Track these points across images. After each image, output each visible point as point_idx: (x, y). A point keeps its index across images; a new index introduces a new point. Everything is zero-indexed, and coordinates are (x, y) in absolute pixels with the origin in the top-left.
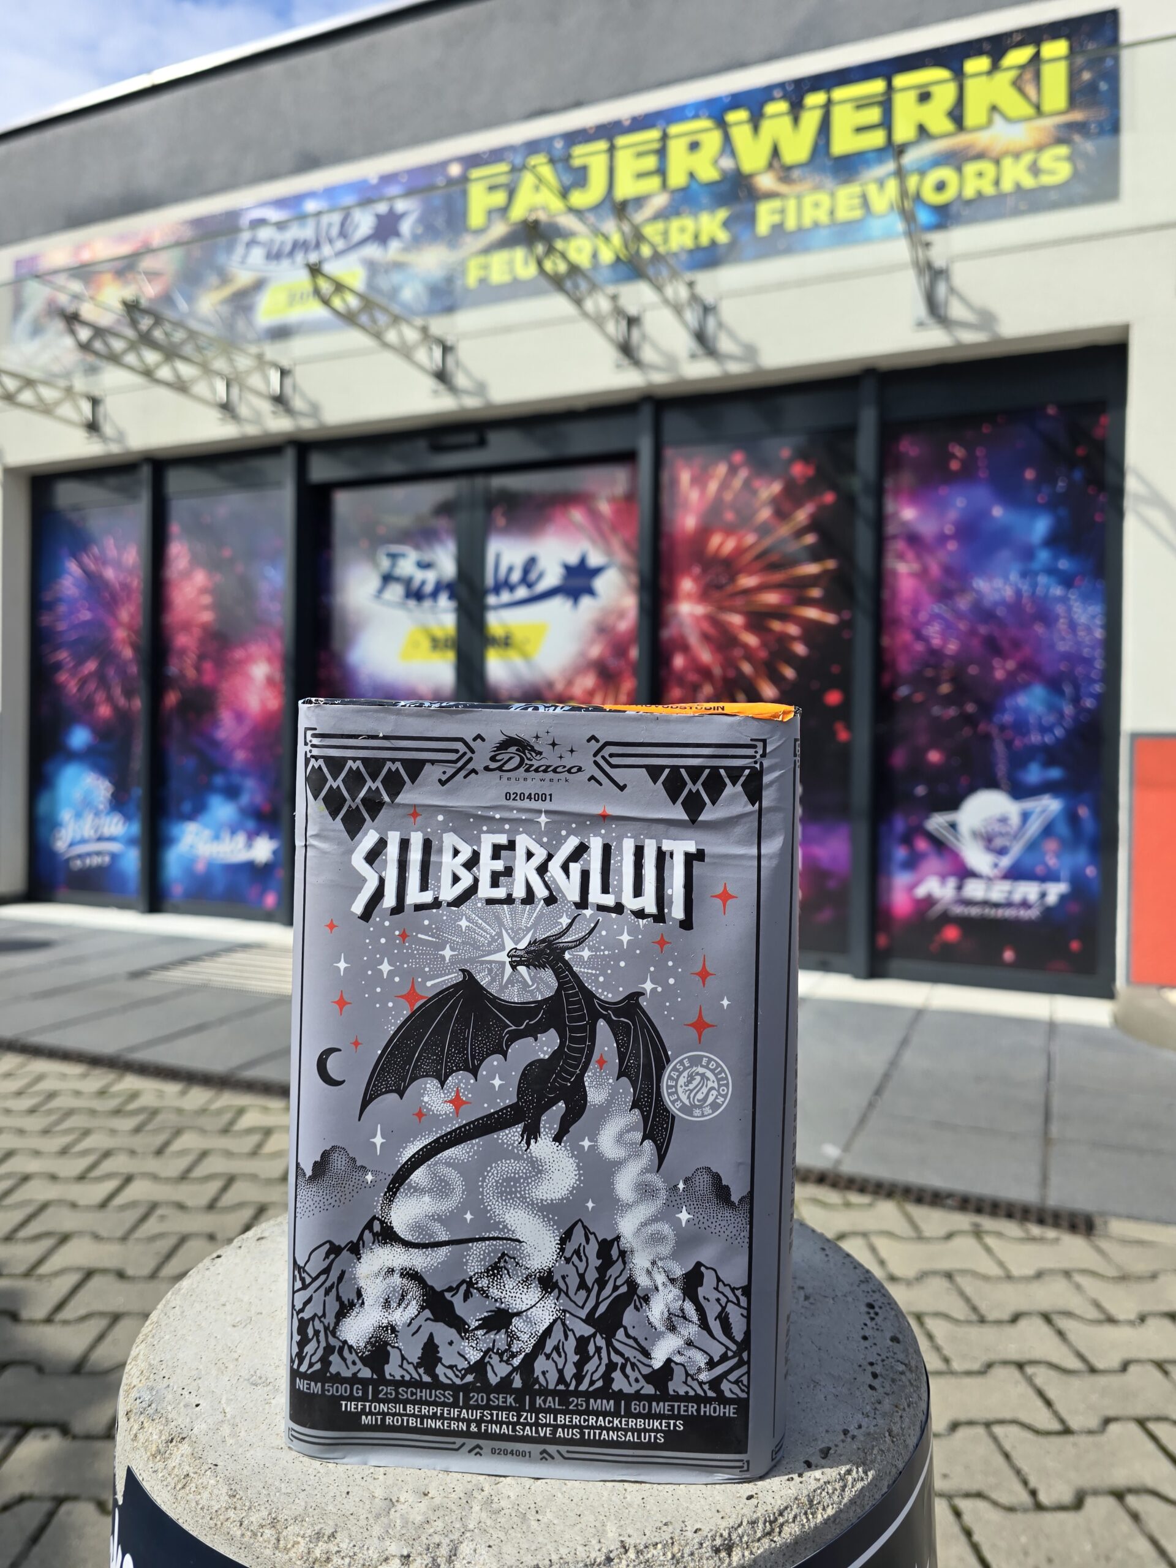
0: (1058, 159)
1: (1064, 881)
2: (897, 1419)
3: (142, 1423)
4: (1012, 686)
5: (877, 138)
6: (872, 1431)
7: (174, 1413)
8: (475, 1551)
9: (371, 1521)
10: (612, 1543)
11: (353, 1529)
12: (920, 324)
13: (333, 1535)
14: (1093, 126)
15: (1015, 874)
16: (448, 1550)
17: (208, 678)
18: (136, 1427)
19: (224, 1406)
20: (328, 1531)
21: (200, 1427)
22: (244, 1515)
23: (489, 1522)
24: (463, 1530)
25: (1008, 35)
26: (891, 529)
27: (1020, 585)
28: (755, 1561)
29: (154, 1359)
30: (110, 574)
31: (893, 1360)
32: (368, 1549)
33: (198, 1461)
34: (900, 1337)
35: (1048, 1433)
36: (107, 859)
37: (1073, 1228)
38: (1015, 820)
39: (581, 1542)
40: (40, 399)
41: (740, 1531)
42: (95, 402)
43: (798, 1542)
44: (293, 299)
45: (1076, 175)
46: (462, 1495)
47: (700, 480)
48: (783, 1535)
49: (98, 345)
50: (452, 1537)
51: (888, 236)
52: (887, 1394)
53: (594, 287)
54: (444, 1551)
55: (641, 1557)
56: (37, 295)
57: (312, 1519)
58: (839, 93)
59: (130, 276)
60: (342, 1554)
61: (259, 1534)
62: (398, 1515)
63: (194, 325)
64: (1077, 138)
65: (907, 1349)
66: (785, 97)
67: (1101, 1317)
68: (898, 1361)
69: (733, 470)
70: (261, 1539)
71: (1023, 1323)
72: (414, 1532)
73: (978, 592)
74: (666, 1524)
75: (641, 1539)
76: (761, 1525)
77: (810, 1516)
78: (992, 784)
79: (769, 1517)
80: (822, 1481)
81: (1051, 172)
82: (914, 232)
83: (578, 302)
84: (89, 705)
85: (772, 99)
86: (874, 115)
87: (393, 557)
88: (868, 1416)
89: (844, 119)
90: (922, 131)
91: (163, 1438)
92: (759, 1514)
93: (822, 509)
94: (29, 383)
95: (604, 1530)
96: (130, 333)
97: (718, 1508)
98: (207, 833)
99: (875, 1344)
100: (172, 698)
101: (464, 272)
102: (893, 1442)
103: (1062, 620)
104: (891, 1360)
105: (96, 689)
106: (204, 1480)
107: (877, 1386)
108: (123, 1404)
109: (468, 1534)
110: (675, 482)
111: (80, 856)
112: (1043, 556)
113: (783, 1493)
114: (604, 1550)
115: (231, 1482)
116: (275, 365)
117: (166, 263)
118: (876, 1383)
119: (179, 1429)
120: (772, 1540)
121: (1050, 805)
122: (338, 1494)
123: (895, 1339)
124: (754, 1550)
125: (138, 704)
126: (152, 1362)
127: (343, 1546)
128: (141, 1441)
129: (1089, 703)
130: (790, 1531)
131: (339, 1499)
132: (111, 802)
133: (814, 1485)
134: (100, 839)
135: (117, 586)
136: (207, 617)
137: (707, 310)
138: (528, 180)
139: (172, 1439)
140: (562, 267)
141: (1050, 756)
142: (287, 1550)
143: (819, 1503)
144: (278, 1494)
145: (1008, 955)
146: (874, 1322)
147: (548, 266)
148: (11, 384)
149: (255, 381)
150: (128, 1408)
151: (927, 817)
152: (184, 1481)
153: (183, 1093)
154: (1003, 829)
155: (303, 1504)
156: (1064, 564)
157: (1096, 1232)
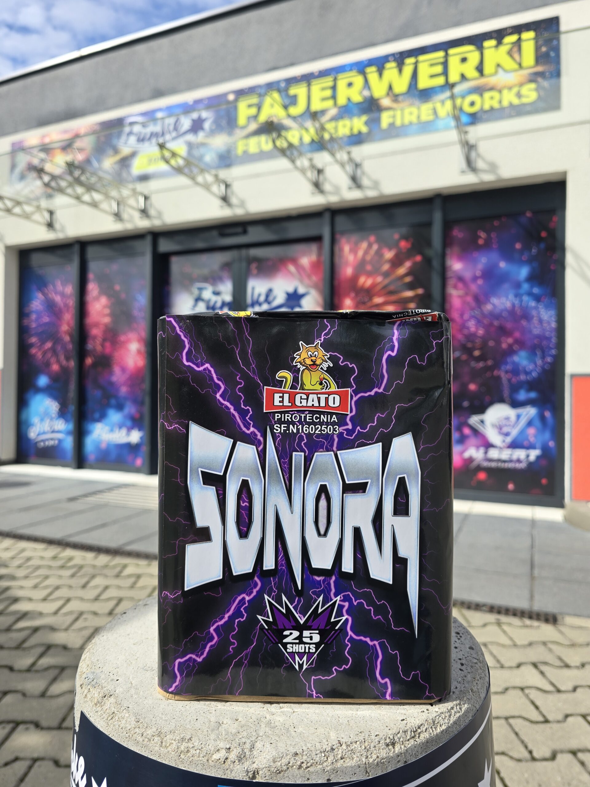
0: (530, 90)
1: (538, 449)
2: (475, 684)
3: (89, 689)
4: (511, 351)
5: (441, 80)
6: (462, 690)
7: (106, 684)
8: (264, 745)
9: (210, 732)
10: (333, 741)
11: (200, 736)
12: (463, 172)
13: (190, 739)
14: (547, 74)
15: (514, 445)
16: (250, 745)
17: (108, 350)
18: (86, 691)
19: (131, 680)
20: (188, 737)
21: (119, 690)
22: (144, 731)
23: (270, 732)
24: (257, 736)
25: (505, 29)
26: (449, 274)
27: (514, 301)
28: (407, 750)
29: (94, 659)
30: (58, 299)
31: (471, 658)
32: (209, 745)
33: (119, 706)
34: (474, 647)
35: (537, 722)
36: (56, 442)
37: (547, 621)
38: (513, 418)
39: (319, 741)
40: (24, 211)
41: (399, 735)
42: (51, 213)
43: (428, 742)
44: (150, 161)
45: (539, 98)
46: (255, 720)
47: (354, 251)
48: (420, 738)
49: (53, 184)
50: (252, 740)
51: (447, 128)
52: (469, 673)
53: (301, 154)
54: (248, 746)
55: (349, 748)
56: (23, 160)
57: (179, 731)
58: (421, 58)
59: (69, 150)
60: (195, 748)
61: (152, 740)
62: (223, 729)
63: (101, 174)
64: (540, 80)
65: (478, 653)
66: (395, 60)
67: (562, 664)
68: (473, 658)
69: (370, 246)
70: (153, 742)
71: (523, 668)
72: (232, 737)
73: (494, 305)
74: (361, 733)
75: (348, 740)
76: (409, 733)
77: (434, 729)
78: (501, 400)
79: (413, 729)
80: (439, 713)
81: (527, 97)
82: (460, 126)
83: (293, 161)
84: (48, 364)
85: (388, 61)
86: (439, 69)
87: (200, 289)
88: (460, 683)
89: (424, 71)
90: (463, 77)
91: (100, 695)
92: (408, 728)
93: (415, 264)
94: (18, 203)
95: (329, 736)
96: (69, 178)
97: (387, 725)
98: (107, 428)
99: (461, 650)
100: (89, 361)
101: (236, 148)
102: (473, 695)
103: (535, 318)
104: (469, 657)
105: (52, 356)
106: (123, 714)
107: (464, 669)
108: (79, 680)
109: (260, 738)
110: (342, 250)
111: (43, 441)
112: (526, 286)
113: (419, 718)
114: (330, 745)
115: (136, 715)
116: (141, 194)
117: (87, 143)
118: (463, 668)
119: (108, 691)
120: (415, 741)
121: (531, 412)
122: (192, 720)
123: (471, 648)
124: (406, 745)
125: (72, 364)
126: (93, 661)
127: (196, 744)
128: (89, 697)
129: (549, 359)
130: (425, 736)
131: (192, 722)
132: (58, 413)
133: (435, 714)
134: (53, 432)
135: (62, 305)
136: (107, 320)
137: (357, 166)
138: (268, 101)
139: (105, 696)
140: (285, 145)
141: (531, 386)
142: (166, 747)
143: (438, 723)
144: (161, 720)
145: (511, 486)
146: (460, 641)
147: (278, 143)
148: (9, 204)
149: (132, 202)
150: (82, 683)
151: (469, 417)
152: (112, 716)
153: (96, 558)
154: (508, 424)
155: (174, 725)
156: (536, 290)
157: (558, 623)
